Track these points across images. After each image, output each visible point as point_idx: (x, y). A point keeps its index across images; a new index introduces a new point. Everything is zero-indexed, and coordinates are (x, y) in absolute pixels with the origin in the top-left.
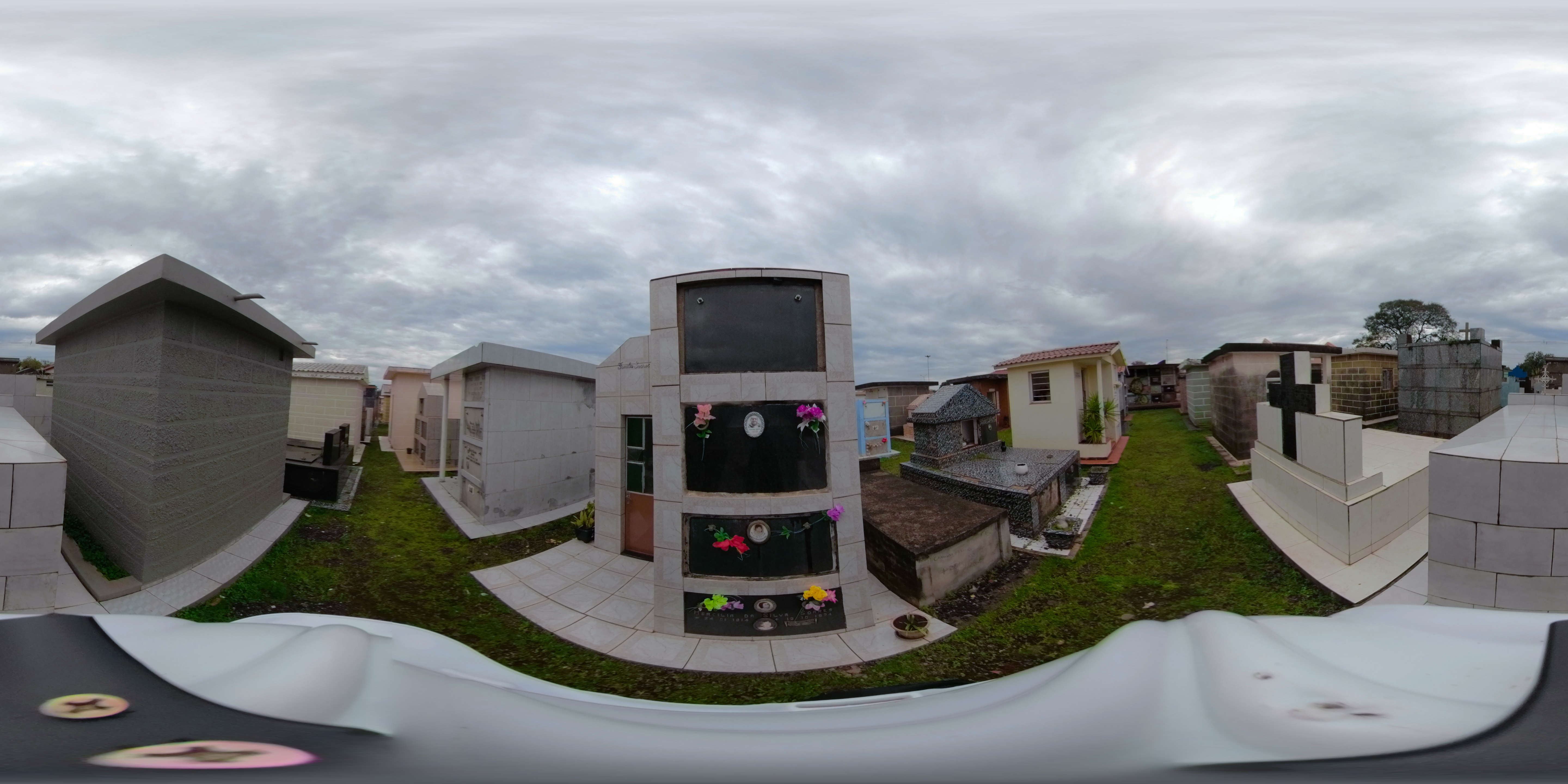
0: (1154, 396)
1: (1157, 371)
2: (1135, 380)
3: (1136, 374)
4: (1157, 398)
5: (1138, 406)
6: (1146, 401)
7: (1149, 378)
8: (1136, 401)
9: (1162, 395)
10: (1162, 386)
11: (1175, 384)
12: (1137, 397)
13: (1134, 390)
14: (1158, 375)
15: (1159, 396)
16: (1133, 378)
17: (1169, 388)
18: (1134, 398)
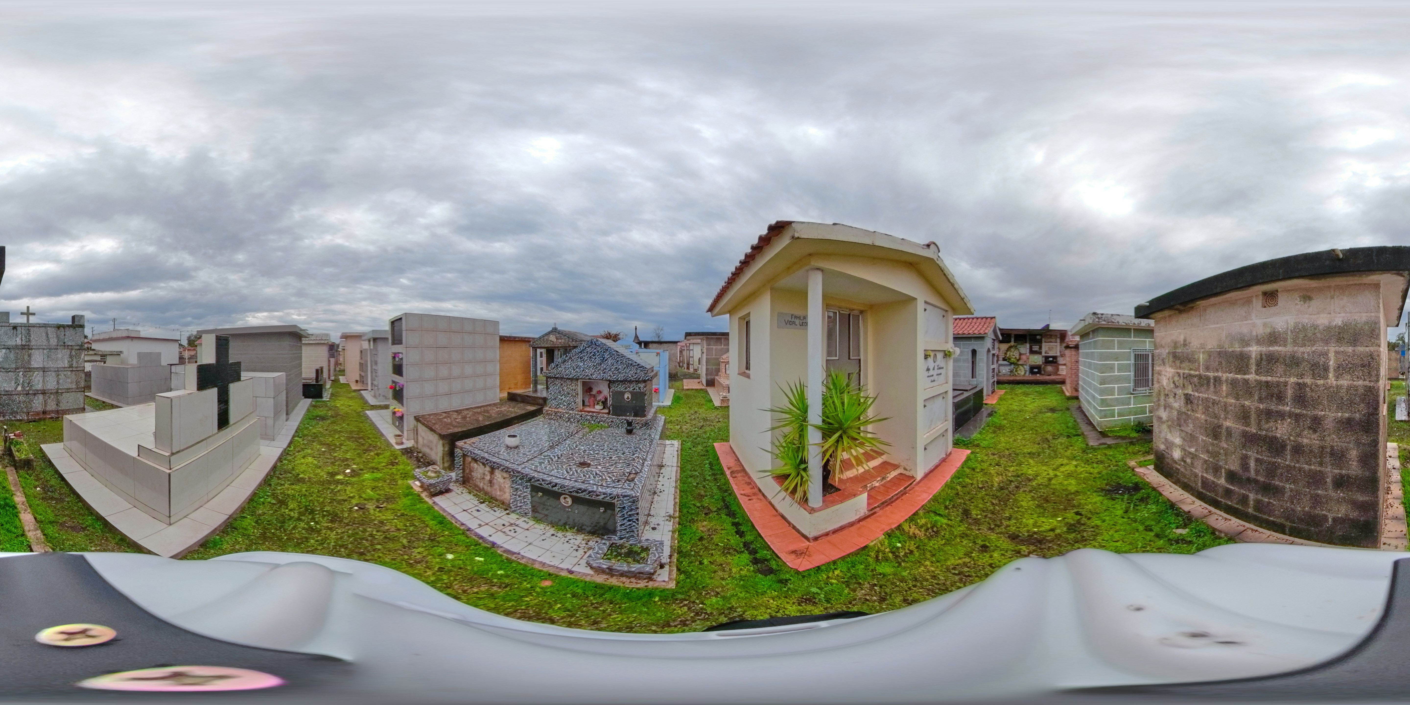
0: (1032, 368)
1: (1038, 337)
2: (1011, 347)
3: (1013, 340)
4: (1036, 370)
5: (1012, 378)
6: (1023, 373)
7: (1028, 346)
8: (1011, 372)
9: (1043, 366)
10: (1043, 357)
11: (1058, 354)
12: (1012, 366)
13: (1010, 359)
14: (1039, 342)
15: (1039, 367)
16: (1009, 345)
17: (1051, 359)
18: (1009, 367)
